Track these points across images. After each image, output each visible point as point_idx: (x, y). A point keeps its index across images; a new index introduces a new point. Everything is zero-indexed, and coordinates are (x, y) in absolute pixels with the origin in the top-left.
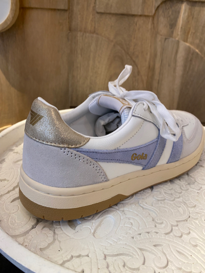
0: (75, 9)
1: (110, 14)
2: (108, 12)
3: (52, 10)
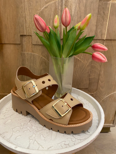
0: (24, 43)
1: (39, 45)
2: (38, 44)
3: (14, 44)
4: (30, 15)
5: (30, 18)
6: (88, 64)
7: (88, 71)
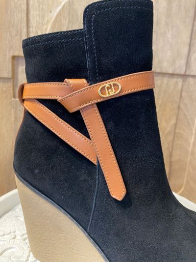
4: (39, 7)
5: (39, 15)
6: (168, 129)
7: (167, 146)
